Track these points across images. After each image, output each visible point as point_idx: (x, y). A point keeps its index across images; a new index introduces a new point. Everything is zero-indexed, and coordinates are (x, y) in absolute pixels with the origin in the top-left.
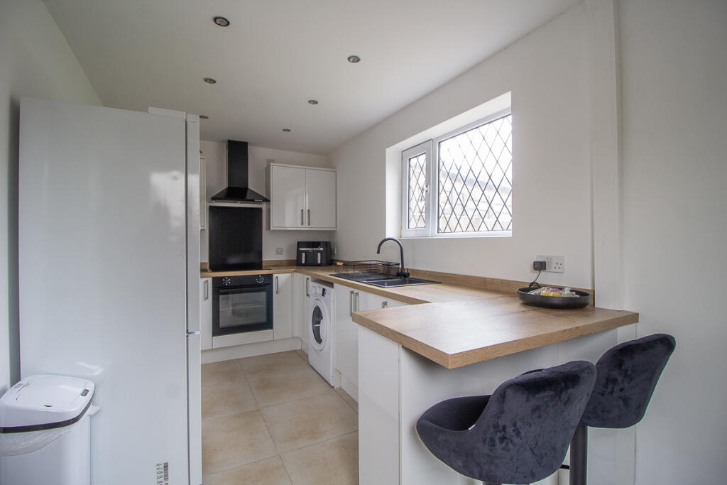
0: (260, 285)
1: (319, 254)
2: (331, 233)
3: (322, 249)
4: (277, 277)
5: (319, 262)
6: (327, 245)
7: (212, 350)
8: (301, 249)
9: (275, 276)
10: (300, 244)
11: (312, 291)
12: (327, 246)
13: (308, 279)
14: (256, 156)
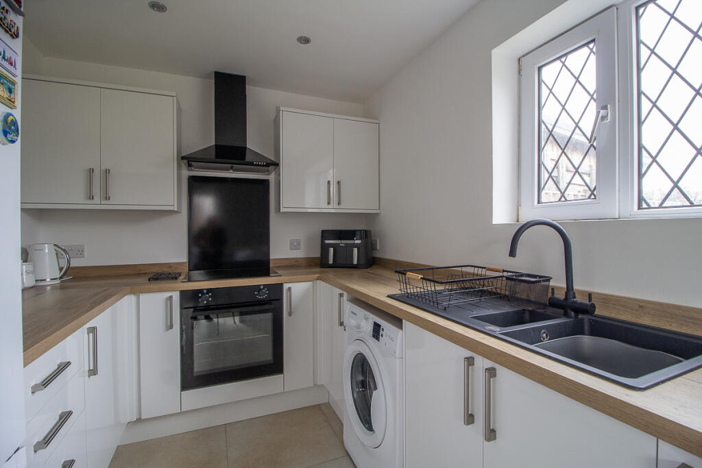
0: (261, 303)
1: (355, 250)
2: (371, 217)
3: (359, 242)
4: (289, 289)
5: (355, 262)
6: (366, 235)
7: (182, 413)
8: (327, 242)
9: (286, 286)
10: (325, 234)
11: (350, 321)
12: (366, 237)
13: (341, 295)
14: (259, 98)
